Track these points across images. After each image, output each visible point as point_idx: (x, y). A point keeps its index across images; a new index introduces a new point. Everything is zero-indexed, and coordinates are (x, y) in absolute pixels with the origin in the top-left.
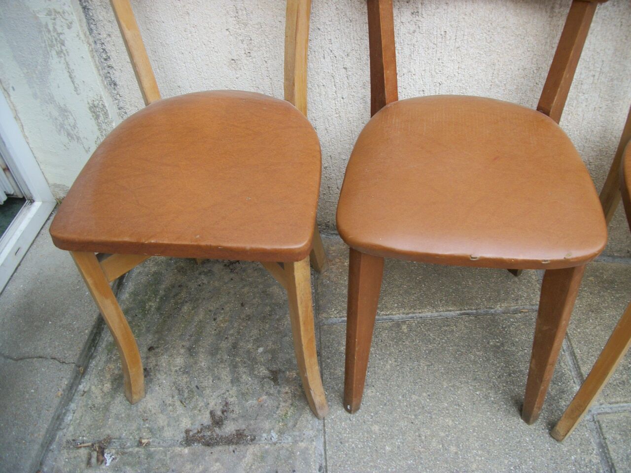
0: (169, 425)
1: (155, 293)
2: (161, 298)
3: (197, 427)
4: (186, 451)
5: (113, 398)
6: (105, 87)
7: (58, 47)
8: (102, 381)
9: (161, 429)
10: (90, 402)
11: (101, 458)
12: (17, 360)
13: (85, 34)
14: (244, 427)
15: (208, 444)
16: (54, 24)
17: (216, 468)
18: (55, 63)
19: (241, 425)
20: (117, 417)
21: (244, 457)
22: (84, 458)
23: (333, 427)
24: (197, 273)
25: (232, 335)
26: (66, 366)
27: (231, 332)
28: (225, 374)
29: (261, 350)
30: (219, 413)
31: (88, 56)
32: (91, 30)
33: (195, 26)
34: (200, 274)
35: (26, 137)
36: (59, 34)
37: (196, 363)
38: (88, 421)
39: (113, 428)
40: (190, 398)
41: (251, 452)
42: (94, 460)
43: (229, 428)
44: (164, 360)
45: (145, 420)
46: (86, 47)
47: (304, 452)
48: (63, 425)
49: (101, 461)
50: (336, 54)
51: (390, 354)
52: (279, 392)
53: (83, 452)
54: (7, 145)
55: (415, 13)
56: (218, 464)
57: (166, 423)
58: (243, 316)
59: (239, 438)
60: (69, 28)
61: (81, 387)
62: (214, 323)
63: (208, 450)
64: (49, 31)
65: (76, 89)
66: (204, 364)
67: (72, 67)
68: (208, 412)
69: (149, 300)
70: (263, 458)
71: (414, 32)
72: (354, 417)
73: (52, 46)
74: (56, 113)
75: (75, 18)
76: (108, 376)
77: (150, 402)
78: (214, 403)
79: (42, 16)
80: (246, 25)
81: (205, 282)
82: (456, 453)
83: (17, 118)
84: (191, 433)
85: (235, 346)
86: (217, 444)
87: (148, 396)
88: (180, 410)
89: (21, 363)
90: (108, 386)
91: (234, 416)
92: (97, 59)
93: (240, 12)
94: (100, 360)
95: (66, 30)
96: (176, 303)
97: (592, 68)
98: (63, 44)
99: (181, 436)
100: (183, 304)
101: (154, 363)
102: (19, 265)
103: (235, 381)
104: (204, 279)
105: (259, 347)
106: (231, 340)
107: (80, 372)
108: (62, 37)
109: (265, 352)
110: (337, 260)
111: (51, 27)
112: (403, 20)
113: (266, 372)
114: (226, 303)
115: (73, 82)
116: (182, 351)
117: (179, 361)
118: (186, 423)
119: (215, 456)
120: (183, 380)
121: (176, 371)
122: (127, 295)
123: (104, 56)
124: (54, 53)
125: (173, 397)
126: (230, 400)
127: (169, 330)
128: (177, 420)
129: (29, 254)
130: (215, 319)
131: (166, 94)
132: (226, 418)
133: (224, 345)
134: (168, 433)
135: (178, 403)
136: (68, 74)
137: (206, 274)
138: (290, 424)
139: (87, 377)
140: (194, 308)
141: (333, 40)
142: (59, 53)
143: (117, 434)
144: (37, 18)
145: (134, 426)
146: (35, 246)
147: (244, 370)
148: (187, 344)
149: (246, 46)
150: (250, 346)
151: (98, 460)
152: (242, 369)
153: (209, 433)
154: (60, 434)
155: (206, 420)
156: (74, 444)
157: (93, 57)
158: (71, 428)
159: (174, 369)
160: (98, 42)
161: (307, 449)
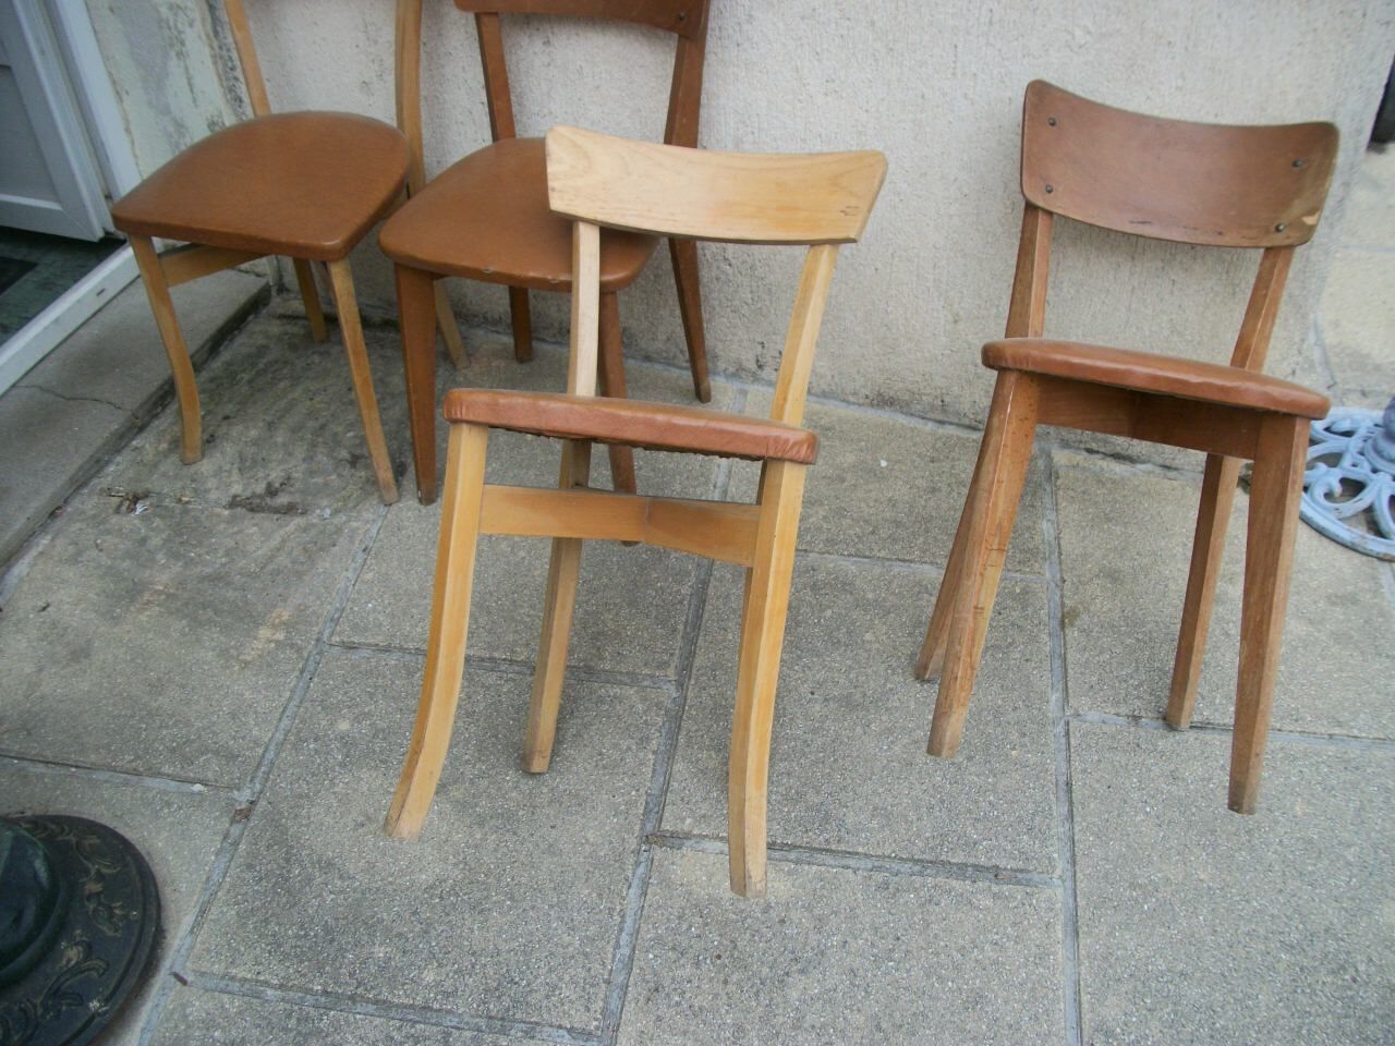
0: (217, 489)
1: (253, 365)
2: (258, 372)
3: (248, 493)
4: (226, 512)
5: (166, 457)
6: (228, 101)
7: (177, 48)
8: (159, 440)
9: (207, 491)
10: (139, 458)
11: (132, 506)
12: (69, 399)
13: (208, 36)
14: (298, 500)
15: (252, 510)
16: (176, 21)
17: (251, 531)
18: (174, 66)
19: (297, 498)
20: (164, 475)
21: (287, 526)
22: (114, 506)
23: (396, 515)
24: (310, 351)
25: (324, 416)
26: (120, 412)
27: (325, 413)
28: (300, 452)
29: (350, 434)
30: (277, 485)
31: (209, 61)
32: (216, 33)
33: (324, 39)
34: (313, 353)
35: (135, 156)
36: (180, 32)
37: (271, 437)
38: (131, 473)
39: (155, 483)
40: (251, 468)
41: (297, 522)
42: (124, 508)
43: (283, 499)
44: (235, 431)
45: (193, 481)
46: (207, 51)
47: (354, 531)
48: (102, 474)
49: (132, 509)
50: (471, 85)
51: (498, 458)
52: (352, 475)
53: (115, 501)
54: (111, 160)
55: (547, 43)
56: (255, 528)
57: (215, 486)
58: (345, 400)
59: (290, 510)
60: (191, 25)
61: (134, 443)
62: (308, 403)
63: (250, 515)
64: (170, 28)
65: (195, 100)
66: (280, 440)
67: (191, 72)
68: (265, 482)
69: (244, 371)
70: (305, 530)
71: (549, 65)
72: (424, 510)
73: (171, 45)
74: (171, 129)
75: (197, 15)
76: (168, 437)
77: (206, 466)
78: (276, 475)
79: (164, 10)
80: (376, 42)
81: (317, 361)
82: (524, 558)
83: (128, 130)
84: (238, 499)
85: (322, 427)
86: (263, 511)
87: (205, 461)
88: (235, 476)
89: (71, 403)
90: (164, 446)
91: (292, 489)
92: (220, 67)
93: (369, 27)
94: (164, 422)
95: (188, 30)
96: (273, 378)
97: (748, 122)
98: (183, 43)
99: (225, 500)
100: (280, 380)
101: (225, 431)
102: (100, 310)
103: (309, 458)
104: (316, 359)
105: (349, 431)
106: (321, 421)
107: (137, 427)
108: (183, 36)
109: (355, 437)
110: (485, 359)
111: (172, 24)
112: (537, 50)
113: (347, 456)
114: (331, 385)
115: (192, 91)
116: (261, 424)
117: (253, 433)
118: (237, 489)
119: (254, 522)
120: (251, 451)
121: (246, 442)
122: (219, 364)
123: (230, 64)
124: (173, 54)
125: (233, 464)
126: (295, 475)
127: (255, 402)
128: (229, 485)
129: (115, 301)
130: (311, 399)
131: (275, 109)
132: (283, 491)
133: (311, 424)
134: (213, 496)
135: (235, 471)
136: (186, 81)
137: (321, 354)
138: (351, 505)
139: (144, 435)
140: (292, 385)
141: (466, 68)
142: (180, 55)
143: (157, 489)
144: (158, 11)
145: (179, 485)
146: (124, 294)
147: (323, 450)
148: (268, 418)
149: (377, 68)
150: (340, 429)
151: (128, 508)
152: (320, 449)
153: (258, 501)
154: (95, 481)
155: (260, 488)
156: (109, 492)
157: (215, 63)
158: (110, 478)
159: (244, 439)
160: (224, 48)
161: (358, 528)
